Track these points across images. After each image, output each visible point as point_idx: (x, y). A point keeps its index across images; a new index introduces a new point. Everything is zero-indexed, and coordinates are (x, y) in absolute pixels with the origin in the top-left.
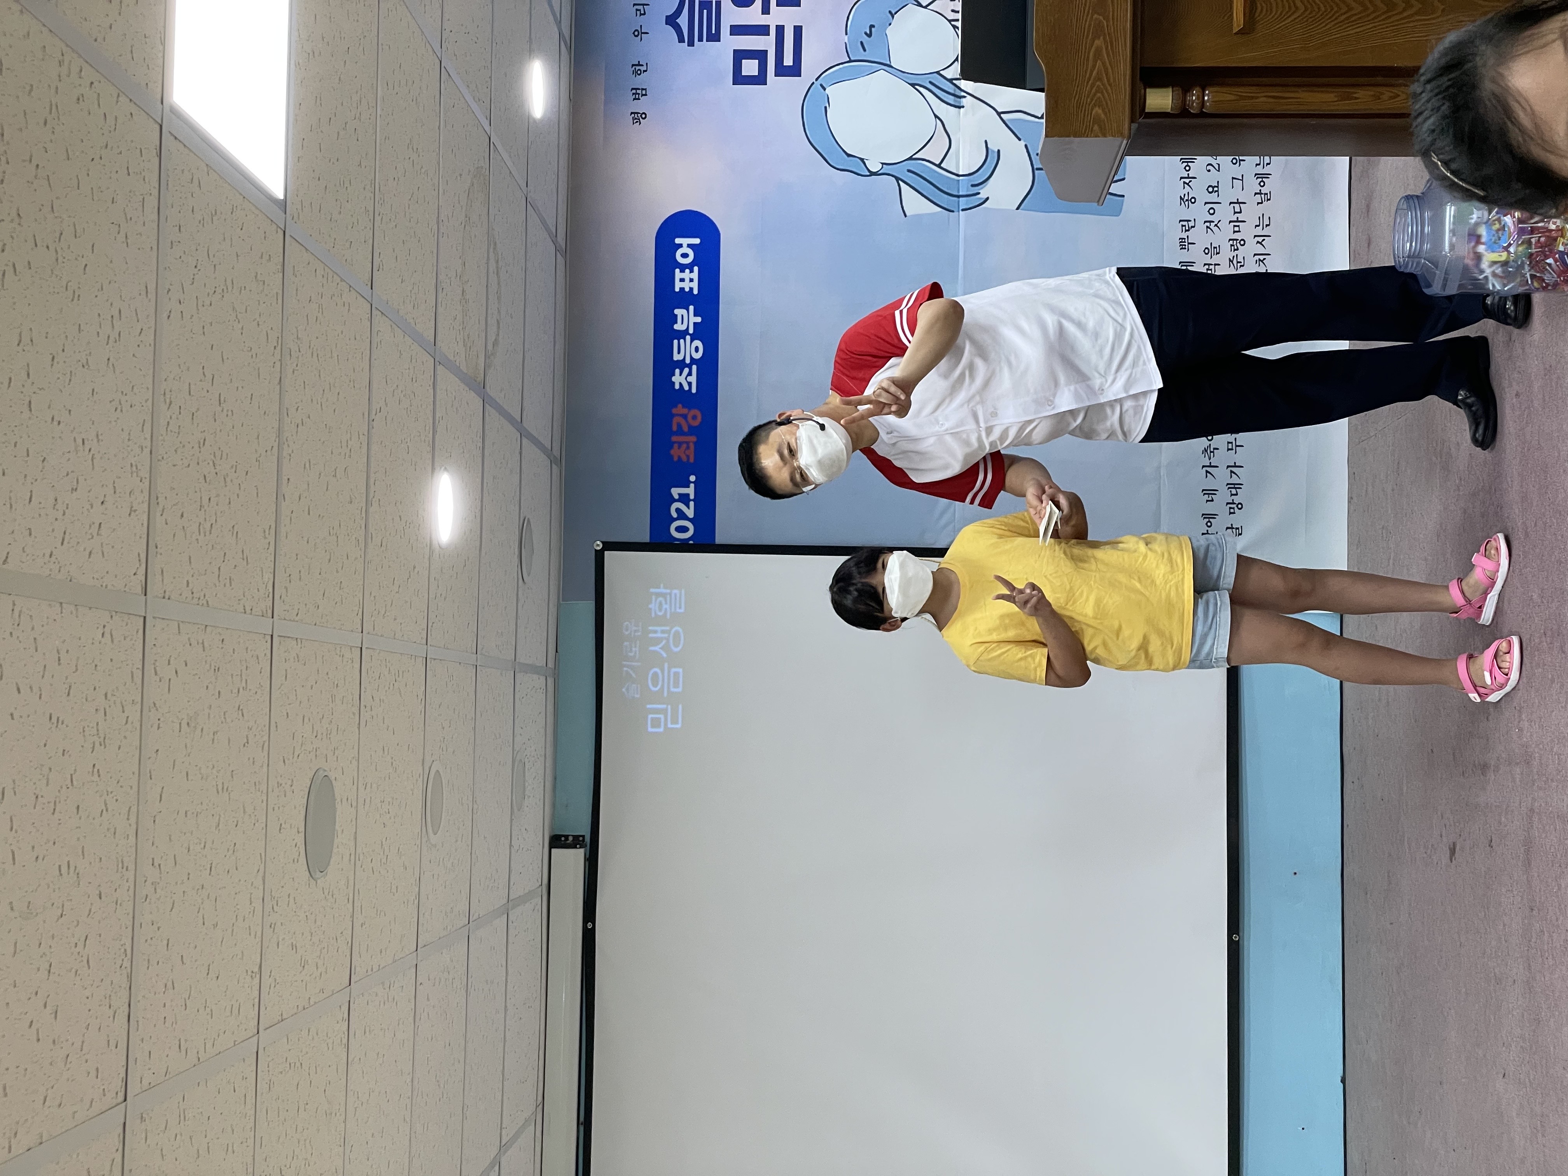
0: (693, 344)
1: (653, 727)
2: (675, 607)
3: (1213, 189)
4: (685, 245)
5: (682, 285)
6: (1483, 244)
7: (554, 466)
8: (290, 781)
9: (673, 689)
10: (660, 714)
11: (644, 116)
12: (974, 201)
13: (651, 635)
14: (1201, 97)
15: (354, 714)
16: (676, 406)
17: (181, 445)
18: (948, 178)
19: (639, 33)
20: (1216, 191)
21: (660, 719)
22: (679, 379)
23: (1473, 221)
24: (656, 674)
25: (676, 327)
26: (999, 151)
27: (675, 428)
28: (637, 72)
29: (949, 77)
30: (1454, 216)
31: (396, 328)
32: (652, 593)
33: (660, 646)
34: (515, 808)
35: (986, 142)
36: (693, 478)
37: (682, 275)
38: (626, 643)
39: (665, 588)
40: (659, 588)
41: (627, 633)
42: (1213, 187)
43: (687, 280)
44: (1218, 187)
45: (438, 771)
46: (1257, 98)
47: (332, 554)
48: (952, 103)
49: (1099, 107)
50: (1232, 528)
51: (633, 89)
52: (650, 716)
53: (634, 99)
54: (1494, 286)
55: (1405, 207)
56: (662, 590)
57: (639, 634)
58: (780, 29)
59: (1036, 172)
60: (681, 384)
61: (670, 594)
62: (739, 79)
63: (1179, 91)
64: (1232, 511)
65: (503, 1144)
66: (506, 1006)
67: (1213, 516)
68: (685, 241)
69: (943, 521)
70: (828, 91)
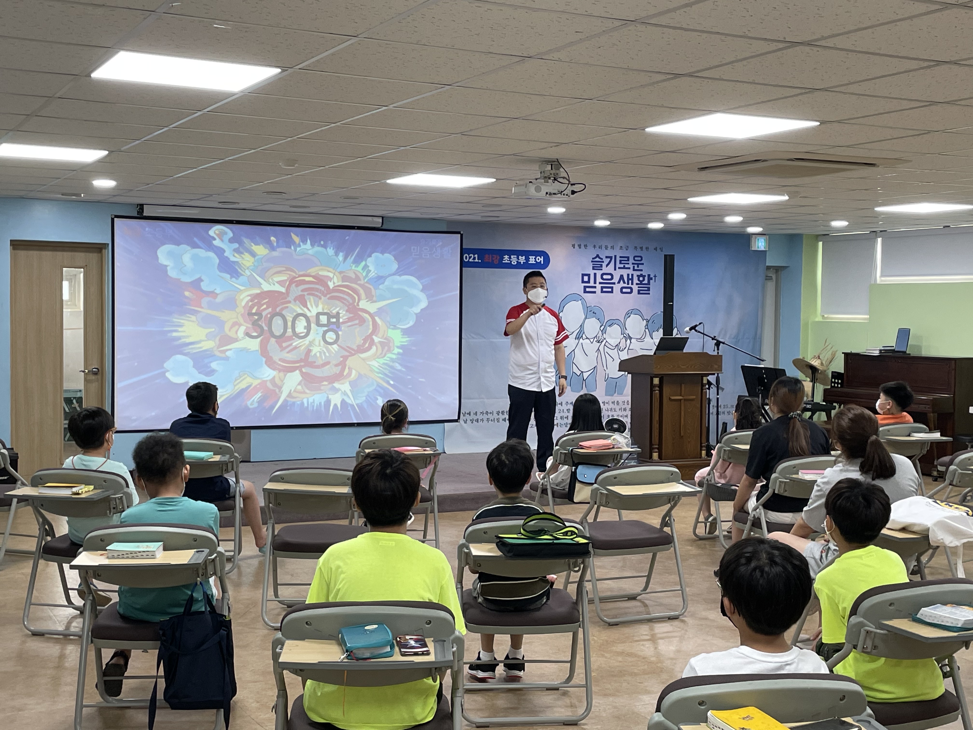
0: (516, 261)
1: (413, 248)
2: (445, 255)
5: (531, 258)
9: (423, 254)
11: (574, 248)
13: (438, 248)
16: (499, 256)
19: (595, 247)
21: (416, 250)
22: (506, 257)
24: (427, 249)
25: (520, 257)
27: (493, 256)
28: (585, 246)
32: (449, 249)
33: (435, 251)
36: (480, 261)
37: (533, 258)
38: (435, 240)
41: (438, 241)
43: (532, 260)
51: (581, 244)
52: (416, 248)
53: (578, 245)
56: (450, 251)
57: (438, 244)
58: (595, 287)
61: (448, 254)
62: (583, 275)
67: (470, 415)
68: (542, 259)
69: (469, 336)
70: (580, 301)
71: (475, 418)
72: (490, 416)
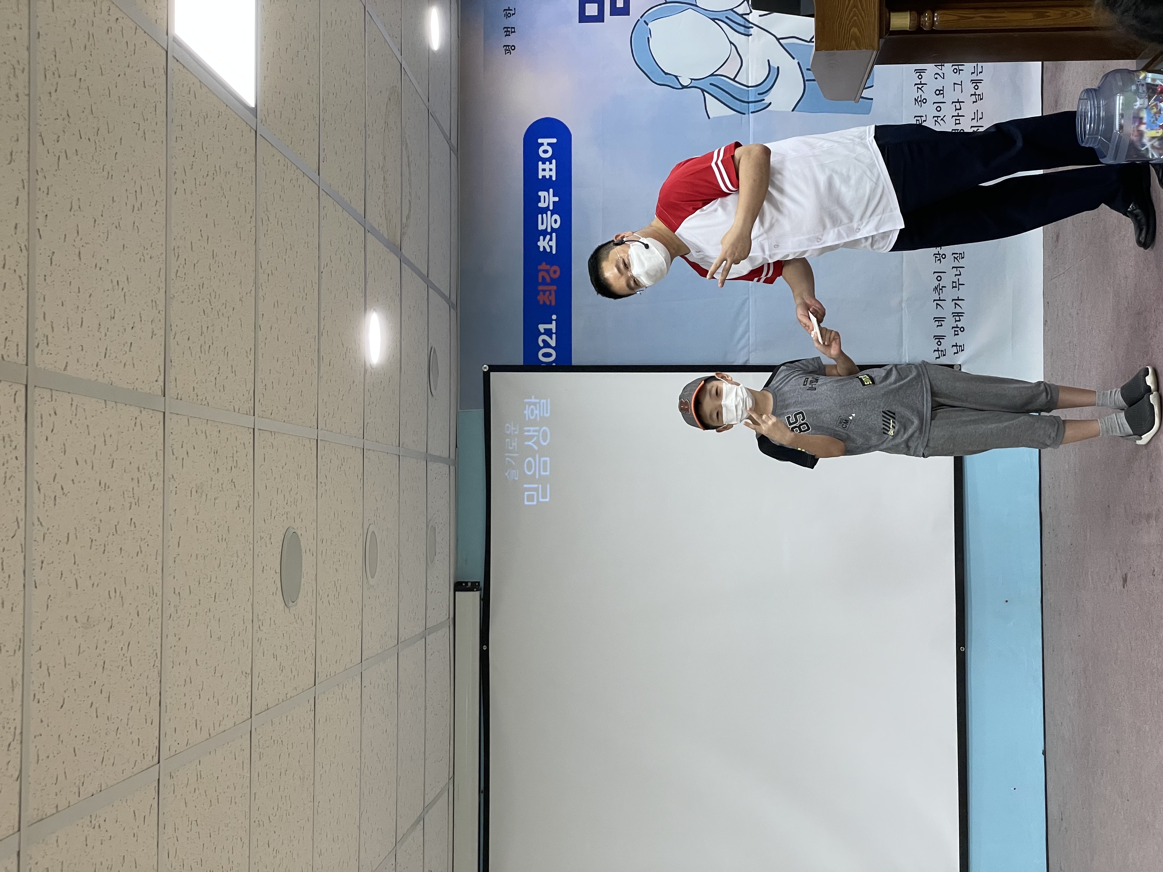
0: (553, 217)
1: (528, 501)
2: (543, 413)
3: (940, 92)
4: (545, 144)
5: (544, 173)
6: (1144, 124)
7: (452, 309)
8: (269, 536)
9: (542, 473)
10: (534, 491)
11: (513, 48)
12: (760, 106)
13: (526, 433)
14: (931, 18)
15: (313, 488)
16: (541, 264)
17: (187, 287)
18: (740, 88)
20: (941, 94)
21: (534, 495)
22: (543, 244)
23: (1136, 107)
24: (529, 462)
25: (541, 205)
26: (778, 68)
27: (540, 280)
28: (507, 15)
29: (740, 13)
30: (1123, 104)
31: (337, 206)
32: (527, 403)
33: (532, 441)
34: (429, 561)
35: (768, 61)
37: (544, 166)
38: (507, 440)
39: (535, 398)
40: (531, 398)
41: (508, 432)
42: (940, 91)
43: (548, 170)
44: (943, 90)
45: (373, 532)
46: (974, 17)
47: (295, 371)
48: (743, 32)
49: (855, 27)
50: (956, 346)
51: (504, 28)
52: (526, 493)
53: (506, 36)
54: (1153, 155)
55: (1085, 97)
56: (533, 400)
57: (516, 433)
59: (806, 82)
60: (544, 247)
61: (539, 403)
63: (915, 14)
64: (956, 333)
65: (426, 805)
66: (426, 706)
67: (942, 337)
68: (545, 141)
69: (740, 346)
70: (650, 25)
71: (950, 322)
72: (946, 281)
